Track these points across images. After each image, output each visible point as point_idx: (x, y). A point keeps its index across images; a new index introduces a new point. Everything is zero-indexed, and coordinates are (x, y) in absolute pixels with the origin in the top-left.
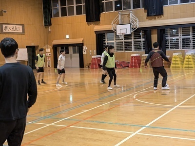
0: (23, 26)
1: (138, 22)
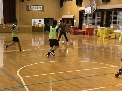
0: (43, 7)
1: (96, 6)
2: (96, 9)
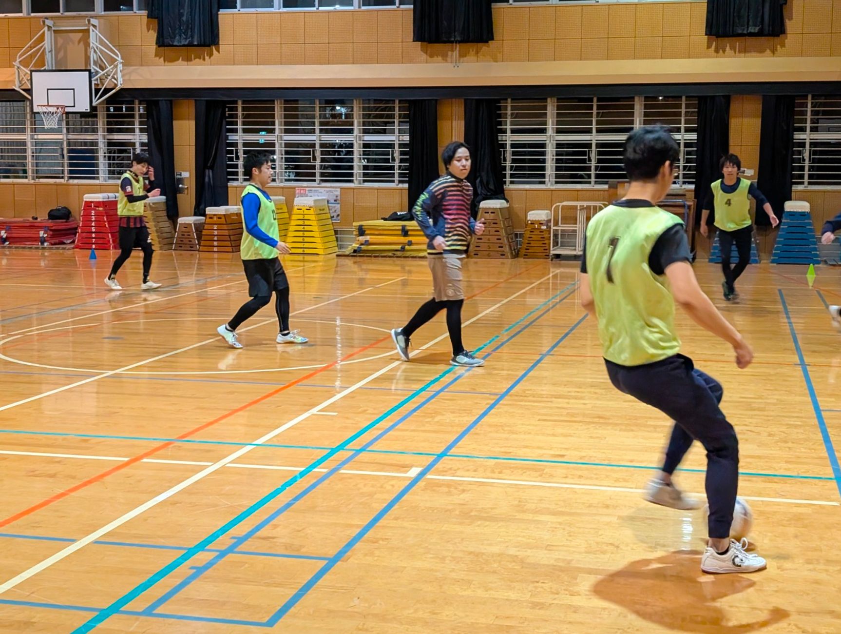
1: (120, 67)
2: (121, 84)
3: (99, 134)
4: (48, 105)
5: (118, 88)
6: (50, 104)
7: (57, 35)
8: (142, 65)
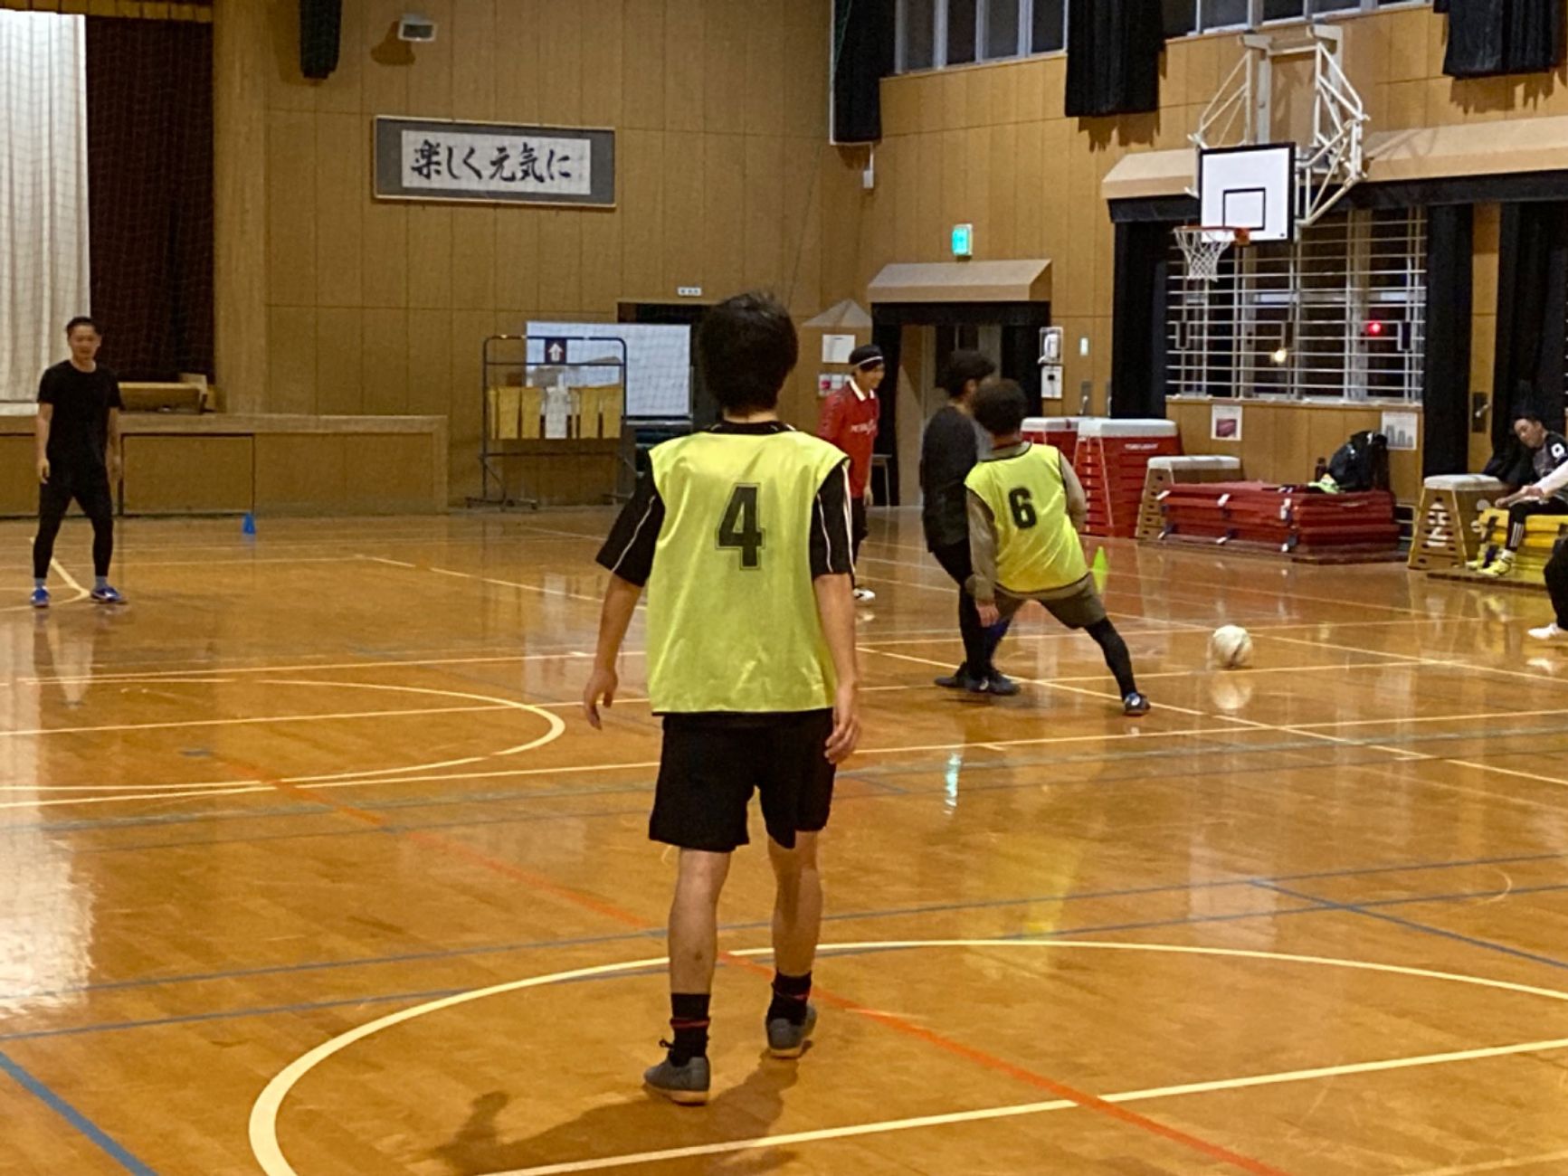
0: (603, 141)
1: (1357, 132)
2: (1359, 174)
3: (1348, 289)
4: (1225, 228)
5: (1349, 183)
6: (1228, 224)
7: (1278, 67)
8: (1426, 125)
